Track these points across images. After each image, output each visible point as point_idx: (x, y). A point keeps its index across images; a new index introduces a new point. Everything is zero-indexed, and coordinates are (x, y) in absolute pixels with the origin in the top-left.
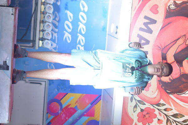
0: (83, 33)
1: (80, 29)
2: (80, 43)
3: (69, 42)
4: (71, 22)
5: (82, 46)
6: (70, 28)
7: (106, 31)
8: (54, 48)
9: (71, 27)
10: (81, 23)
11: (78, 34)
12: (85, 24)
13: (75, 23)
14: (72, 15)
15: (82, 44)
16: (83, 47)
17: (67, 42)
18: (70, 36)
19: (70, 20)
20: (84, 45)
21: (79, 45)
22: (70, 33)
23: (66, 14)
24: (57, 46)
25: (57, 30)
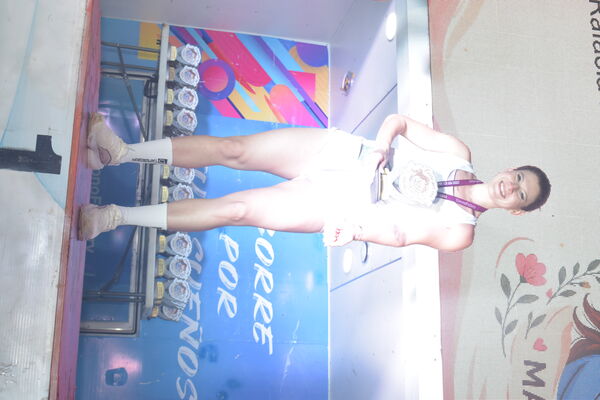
0: (268, 290)
1: (260, 281)
2: (260, 318)
3: (232, 315)
4: (233, 264)
5: (267, 326)
6: (232, 280)
7: (327, 285)
8: (191, 335)
9: (235, 276)
10: (262, 265)
11: (255, 294)
12: (271, 269)
13: (246, 265)
14: (236, 246)
15: (268, 320)
16: (269, 328)
17: (228, 316)
18: (233, 300)
19: (233, 260)
20: (270, 324)
21: (257, 324)
22: (232, 292)
23: (222, 243)
24: (201, 329)
25: (199, 285)
